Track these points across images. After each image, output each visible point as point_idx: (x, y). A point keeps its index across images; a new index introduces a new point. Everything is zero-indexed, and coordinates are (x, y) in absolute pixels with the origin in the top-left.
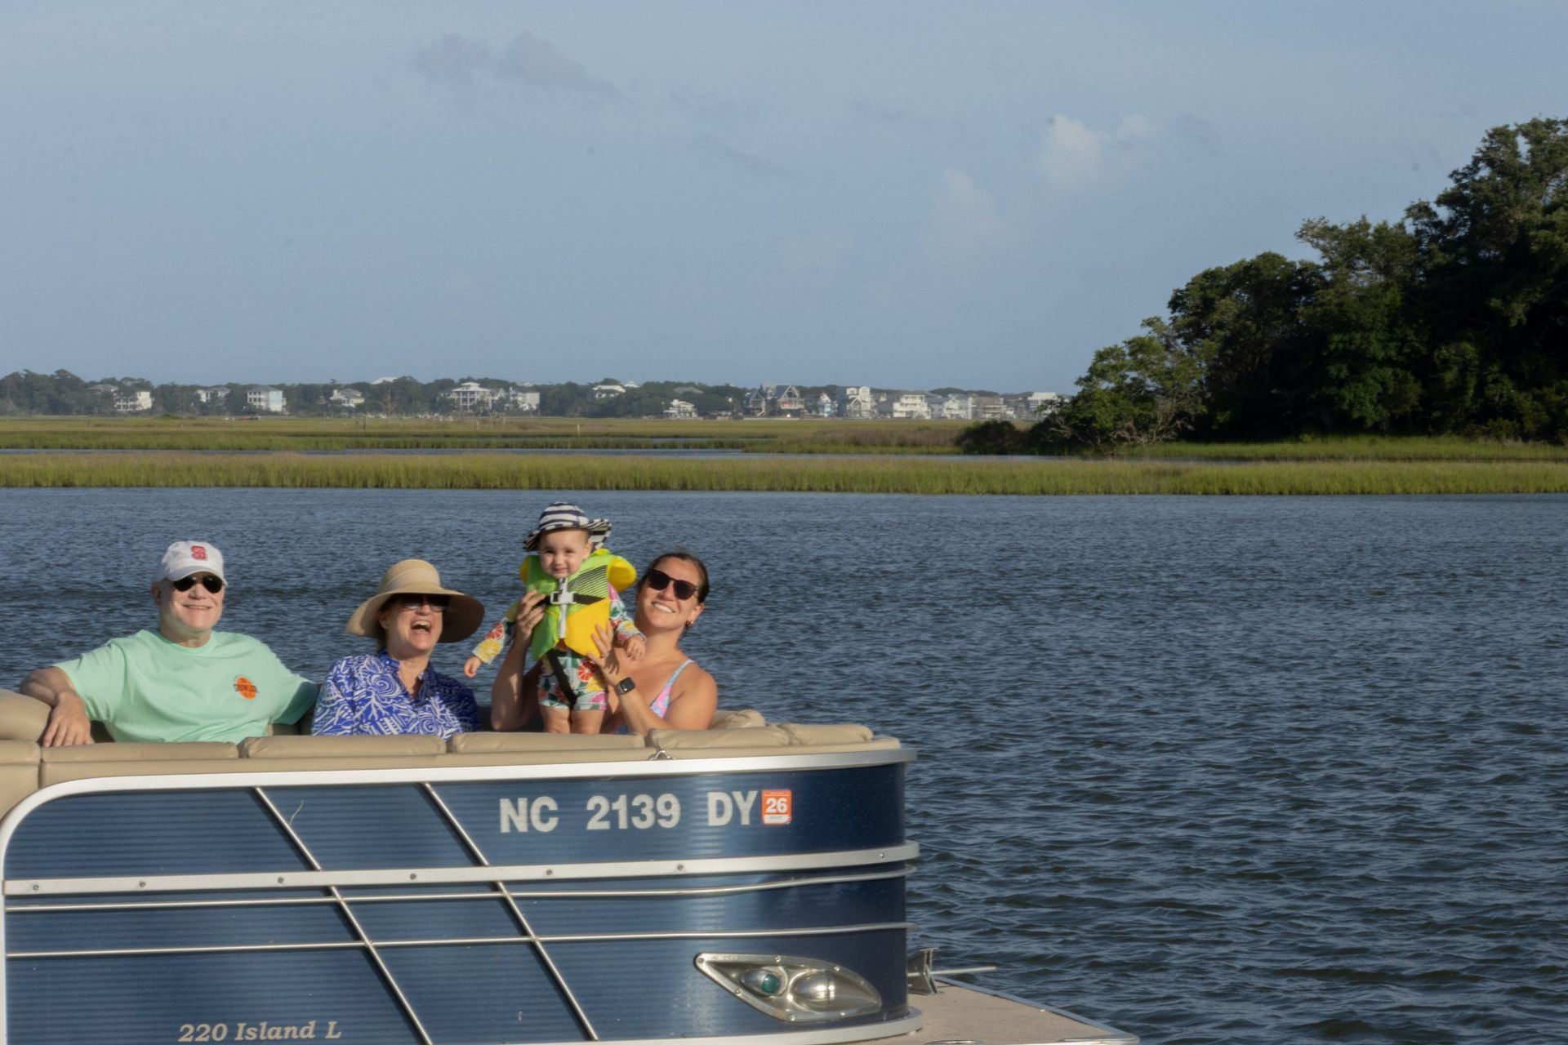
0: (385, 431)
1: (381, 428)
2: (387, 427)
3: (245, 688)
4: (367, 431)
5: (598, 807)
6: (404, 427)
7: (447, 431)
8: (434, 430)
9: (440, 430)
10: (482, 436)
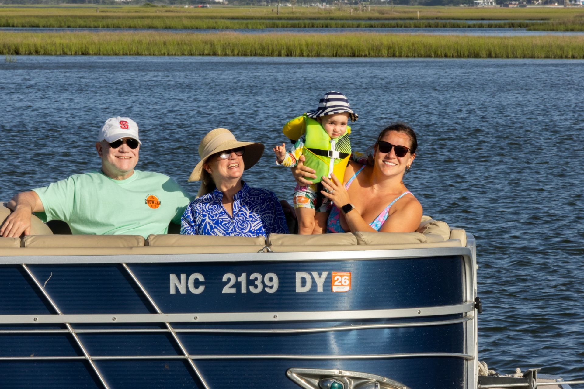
0: (291, 15)
1: (288, 13)
2: (293, 13)
3: (153, 202)
4: (279, 15)
6: (304, 13)
7: (332, 15)
8: (324, 15)
9: (328, 15)
10: (354, 19)
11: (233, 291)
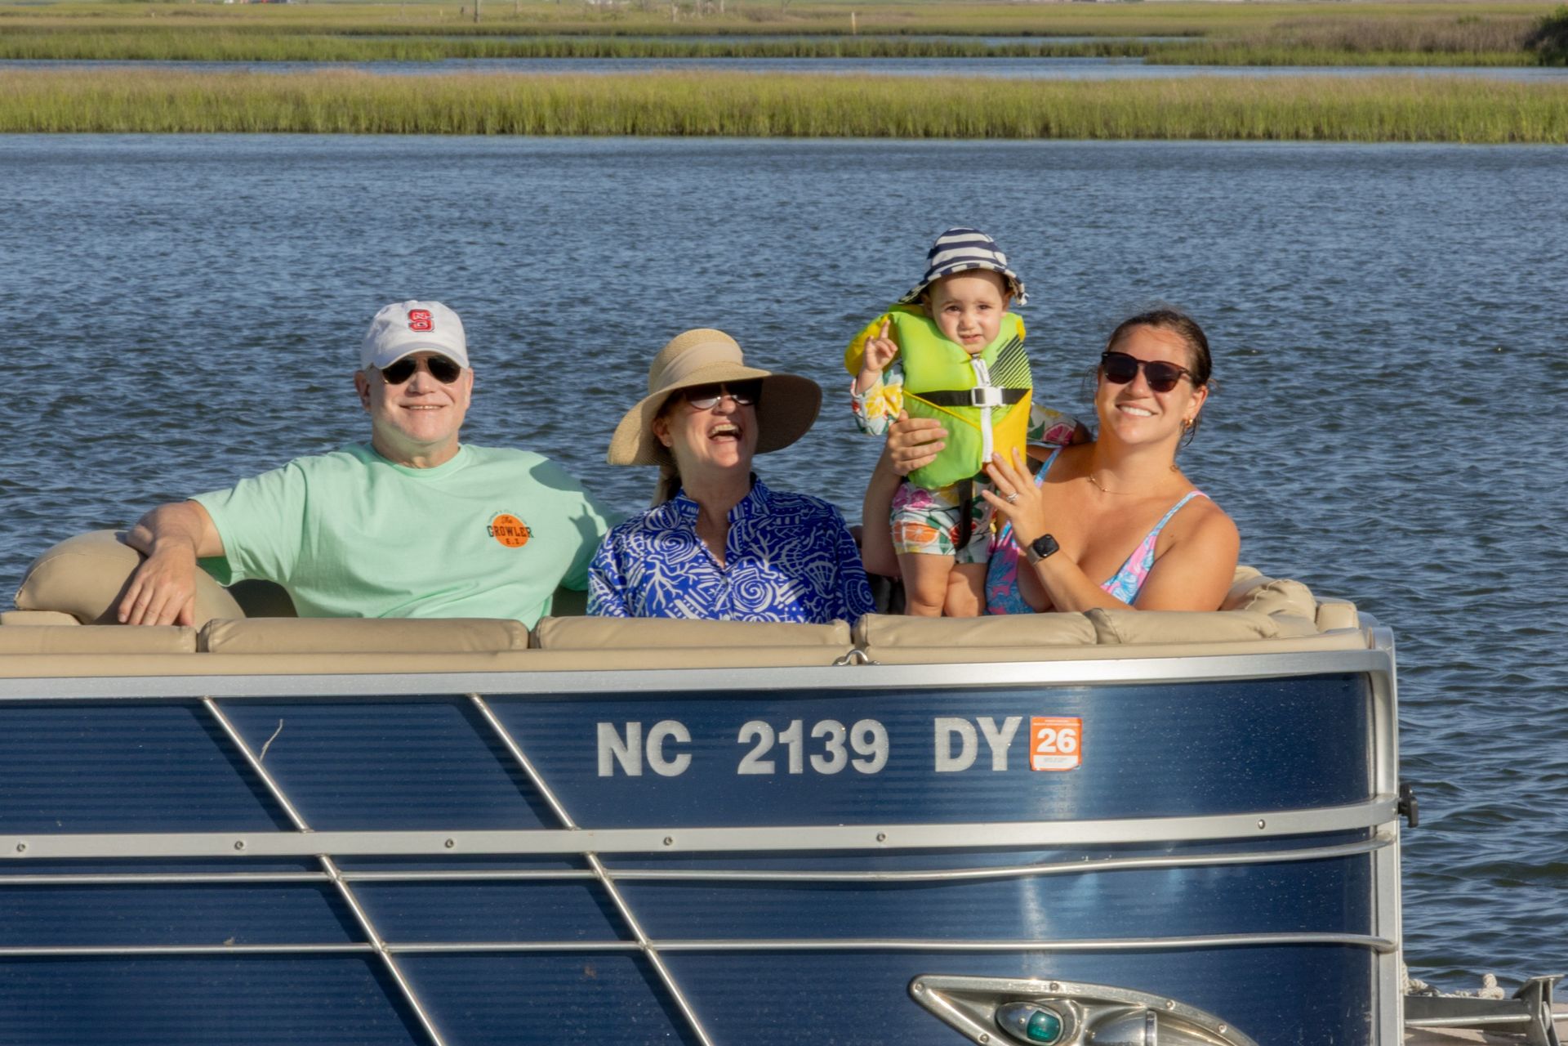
0: (512, 24)
1: (504, 19)
2: (516, 17)
3: (510, 532)
4: (480, 24)
5: (756, 738)
6: (546, 17)
7: (621, 24)
8: (600, 24)
9: (610, 24)
10: (682, 33)
11: (767, 768)
